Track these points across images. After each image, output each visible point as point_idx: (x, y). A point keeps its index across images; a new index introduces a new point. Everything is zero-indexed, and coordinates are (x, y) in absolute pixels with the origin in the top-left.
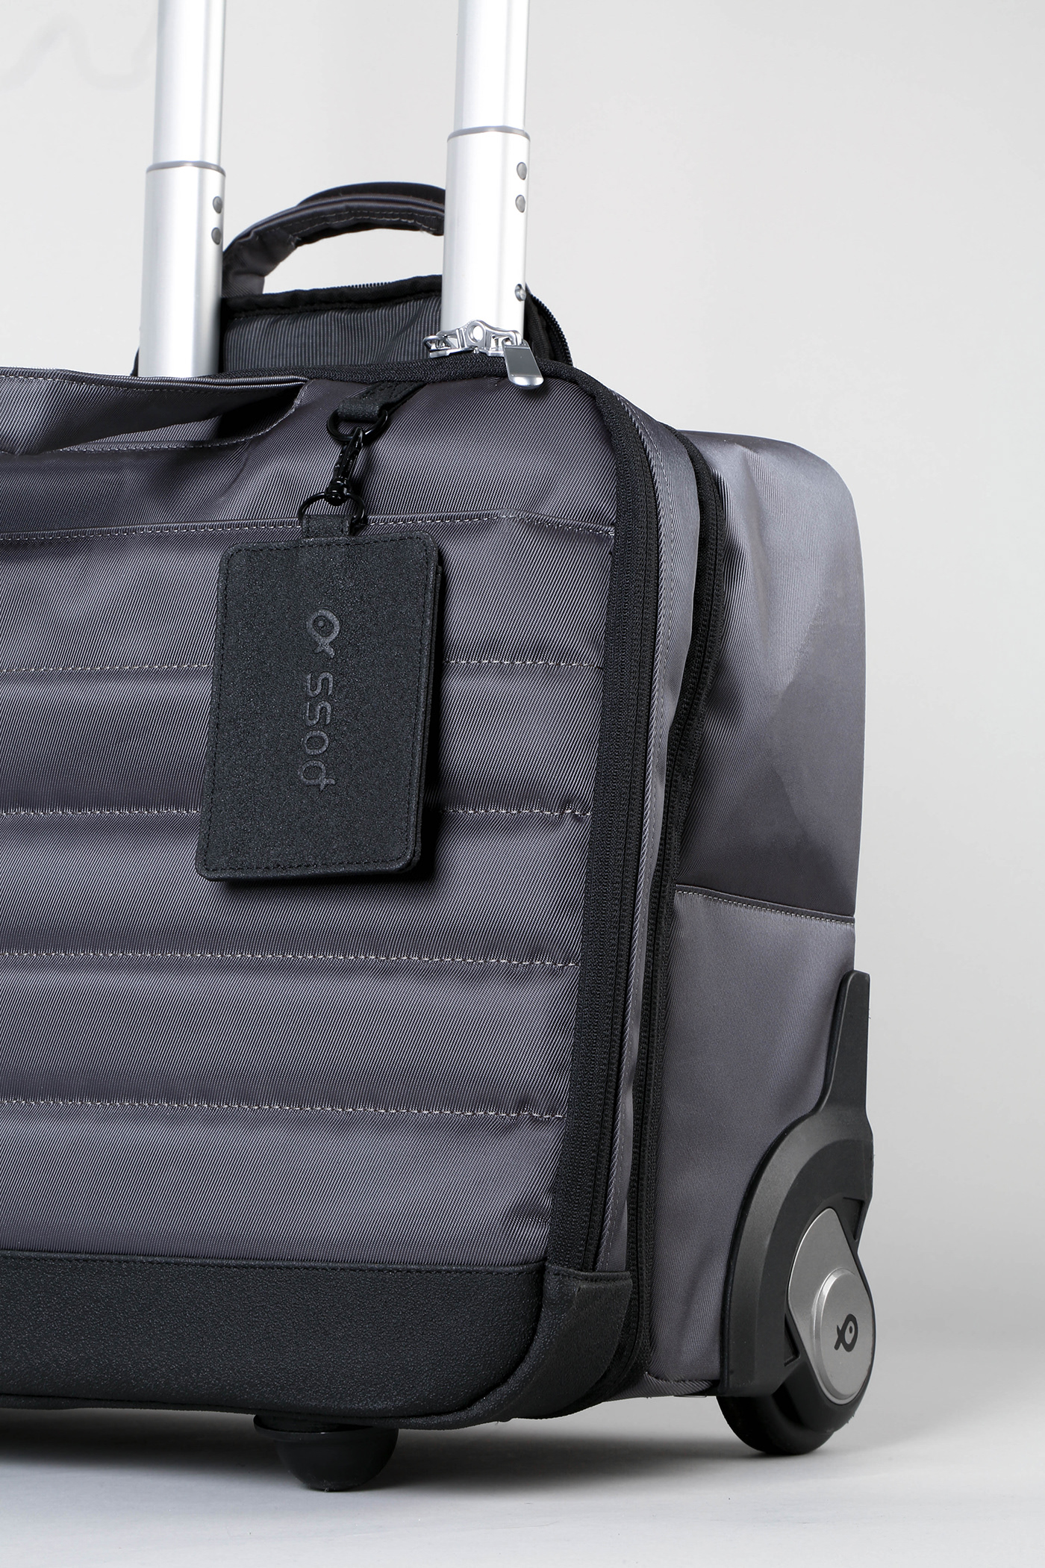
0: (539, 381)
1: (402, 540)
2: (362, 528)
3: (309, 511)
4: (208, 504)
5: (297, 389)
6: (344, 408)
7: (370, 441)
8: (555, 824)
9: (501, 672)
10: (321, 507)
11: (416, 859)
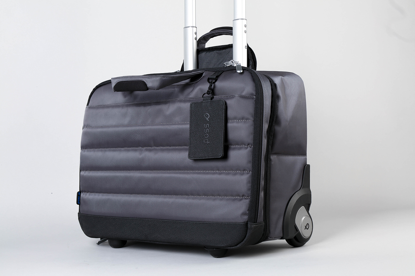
0: (242, 71)
1: (219, 101)
2: (213, 98)
3: (204, 96)
4: (189, 94)
5: (203, 73)
6: (210, 77)
7: (214, 83)
8: (247, 148)
9: (237, 122)
10: (206, 95)
11: (223, 156)
